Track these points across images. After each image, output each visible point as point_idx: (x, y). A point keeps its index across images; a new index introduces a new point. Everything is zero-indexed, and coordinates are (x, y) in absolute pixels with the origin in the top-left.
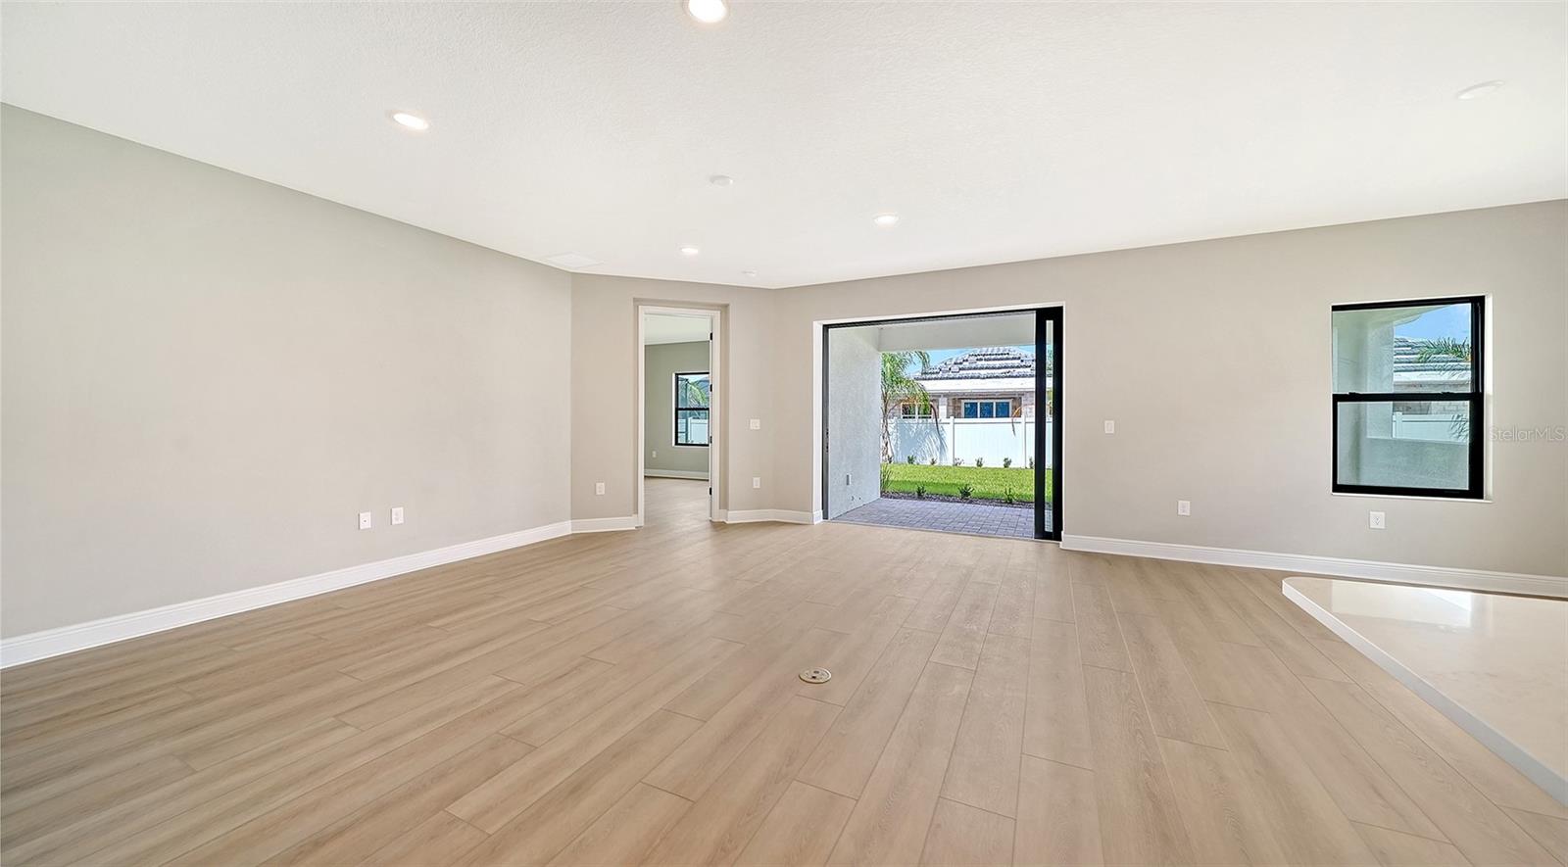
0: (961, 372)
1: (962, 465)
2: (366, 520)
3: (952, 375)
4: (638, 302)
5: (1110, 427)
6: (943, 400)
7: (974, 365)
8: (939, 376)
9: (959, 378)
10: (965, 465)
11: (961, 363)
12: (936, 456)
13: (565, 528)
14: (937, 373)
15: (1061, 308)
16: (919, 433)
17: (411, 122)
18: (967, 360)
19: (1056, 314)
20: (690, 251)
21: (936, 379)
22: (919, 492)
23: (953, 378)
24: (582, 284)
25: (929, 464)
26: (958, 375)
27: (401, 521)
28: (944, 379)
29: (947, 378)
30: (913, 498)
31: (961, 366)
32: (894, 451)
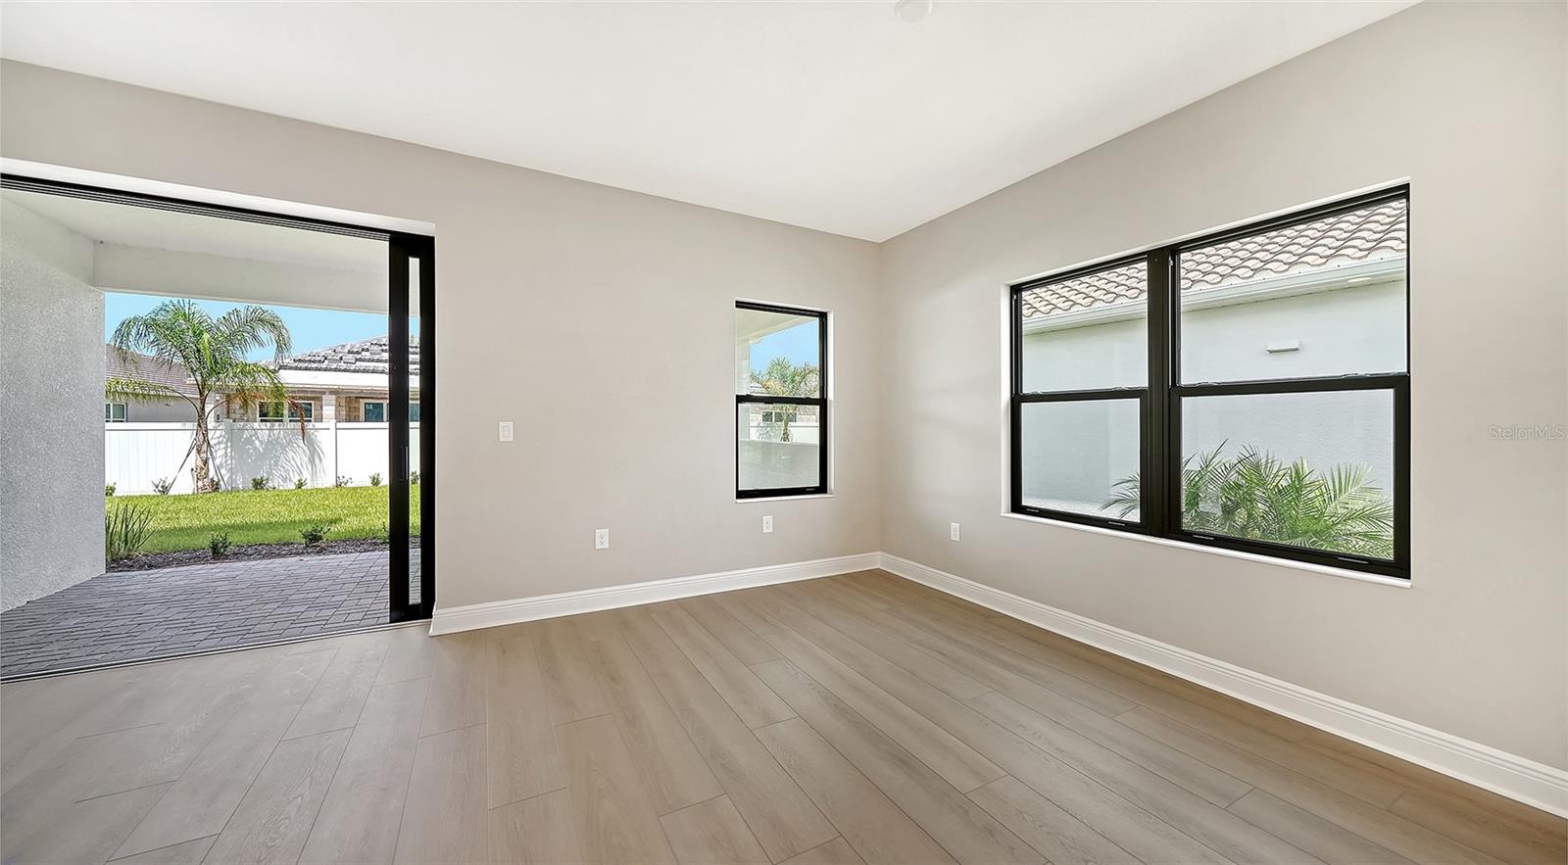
0: (358, 363)
1: (349, 485)
3: (343, 366)
5: (506, 432)
6: (327, 398)
7: (376, 357)
8: (324, 366)
9: (355, 371)
10: (354, 485)
11: (358, 353)
12: (306, 475)
14: (320, 361)
16: (271, 444)
18: (367, 350)
19: (423, 247)
21: (317, 369)
23: (345, 371)
25: (293, 487)
26: (353, 367)
28: (330, 370)
29: (336, 370)
31: (358, 356)
32: (223, 471)
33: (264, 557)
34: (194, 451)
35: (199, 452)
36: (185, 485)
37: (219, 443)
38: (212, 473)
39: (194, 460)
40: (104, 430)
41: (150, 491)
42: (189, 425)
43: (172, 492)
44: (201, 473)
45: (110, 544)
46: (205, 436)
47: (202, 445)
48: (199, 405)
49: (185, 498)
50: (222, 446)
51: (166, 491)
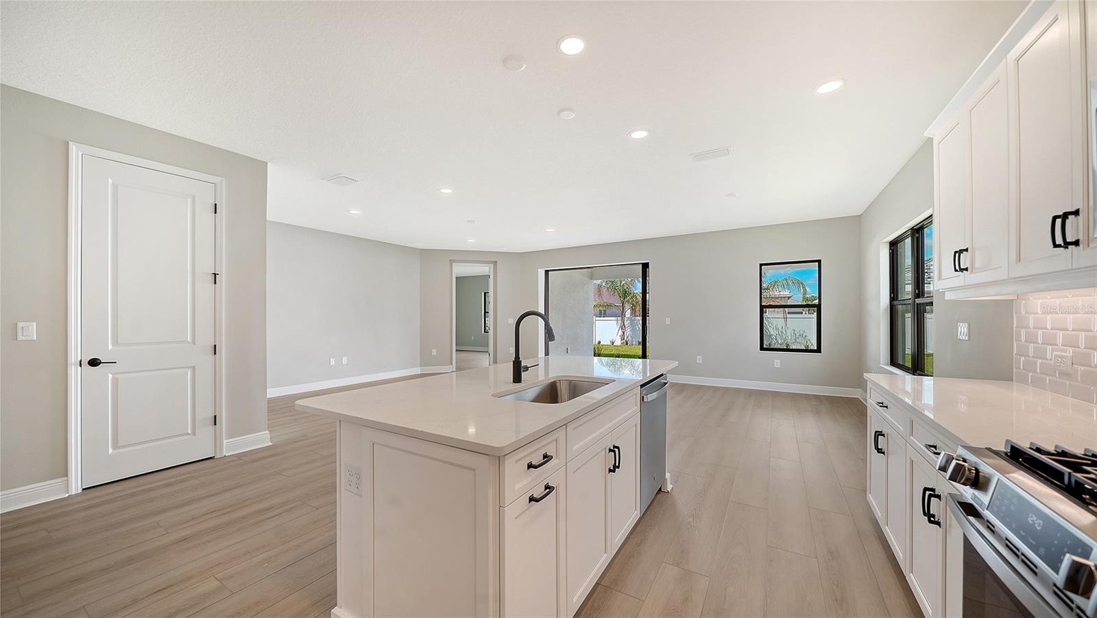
34: (621, 329)
36: (618, 342)
37: (629, 326)
38: (626, 339)
39: (620, 333)
41: (609, 343)
43: (615, 344)
44: (623, 337)
45: (595, 353)
46: (624, 323)
47: (623, 327)
48: (621, 308)
51: (613, 343)
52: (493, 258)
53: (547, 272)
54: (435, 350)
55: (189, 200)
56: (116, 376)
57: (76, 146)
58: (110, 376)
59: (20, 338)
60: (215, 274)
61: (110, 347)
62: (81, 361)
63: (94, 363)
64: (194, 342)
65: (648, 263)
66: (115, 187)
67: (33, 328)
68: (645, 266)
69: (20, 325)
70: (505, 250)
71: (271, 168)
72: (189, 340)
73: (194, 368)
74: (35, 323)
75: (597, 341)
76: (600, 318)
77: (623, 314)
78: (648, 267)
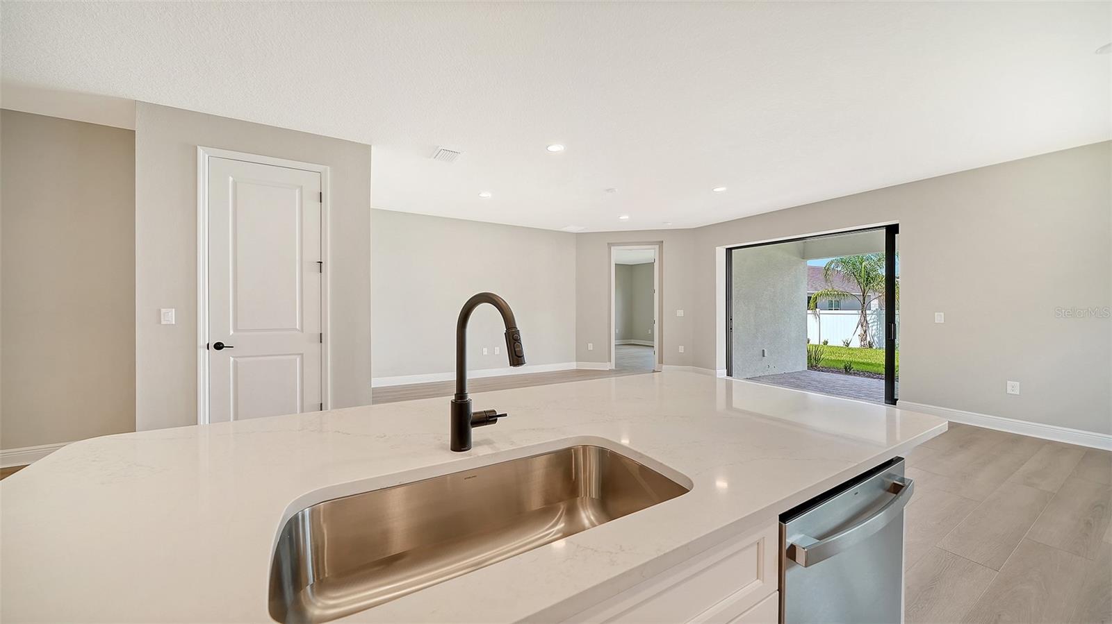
2: (485, 351)
4: (610, 245)
5: (939, 318)
13: (573, 366)
15: (898, 225)
17: (486, 195)
20: (625, 217)
22: (846, 368)
24: (581, 239)
27: (498, 353)
30: (840, 372)
32: (875, 338)
33: (867, 377)
34: (860, 326)
35: (862, 326)
36: (856, 343)
37: (874, 322)
38: (868, 339)
39: (860, 331)
40: (807, 314)
41: (842, 344)
42: (856, 312)
43: (850, 346)
44: (863, 337)
45: (809, 358)
46: (865, 317)
47: (864, 323)
48: (861, 298)
49: (855, 349)
50: (876, 324)
51: (848, 345)
52: (657, 238)
53: (729, 251)
54: (591, 344)
55: (297, 191)
56: (236, 359)
57: (203, 150)
58: (232, 359)
59: (163, 323)
60: (321, 263)
61: (232, 332)
62: (208, 344)
63: (219, 346)
64: (302, 330)
65: (897, 226)
66: (235, 184)
67: (172, 314)
68: (892, 231)
69: (163, 311)
70: (670, 226)
71: (374, 151)
72: (297, 327)
73: (302, 354)
74: (174, 310)
75: (822, 341)
76: (830, 312)
77: (864, 307)
78: (898, 233)
